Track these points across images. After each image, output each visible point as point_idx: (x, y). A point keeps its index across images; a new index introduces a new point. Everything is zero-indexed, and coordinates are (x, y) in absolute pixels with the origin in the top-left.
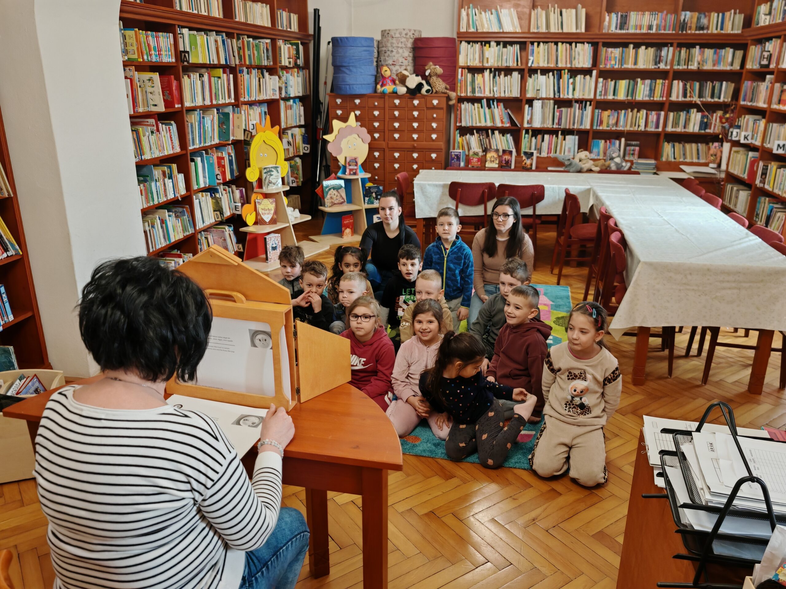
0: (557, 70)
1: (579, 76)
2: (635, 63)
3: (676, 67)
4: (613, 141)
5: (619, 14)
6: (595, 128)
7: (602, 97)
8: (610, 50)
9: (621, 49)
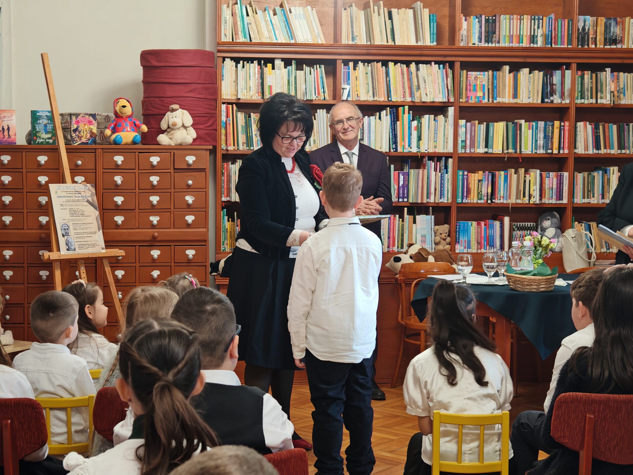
0: (391, 107)
1: (427, 117)
2: (515, 96)
3: (579, 101)
4: (490, 221)
5: (483, 17)
6: (459, 200)
7: (468, 151)
8: (473, 74)
9: (490, 72)
